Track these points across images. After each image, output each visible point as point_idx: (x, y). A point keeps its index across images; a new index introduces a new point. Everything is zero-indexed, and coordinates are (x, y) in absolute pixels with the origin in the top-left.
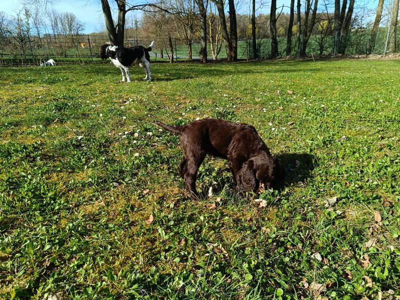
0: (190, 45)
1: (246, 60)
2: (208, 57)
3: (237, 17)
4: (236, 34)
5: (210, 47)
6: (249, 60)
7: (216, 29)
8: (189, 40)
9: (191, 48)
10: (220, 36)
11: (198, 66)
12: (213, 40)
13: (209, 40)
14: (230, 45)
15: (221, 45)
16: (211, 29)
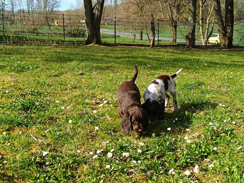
0: (175, 27)
2: (197, 43)
5: (199, 31)
7: (208, 10)
8: (175, 21)
9: (176, 31)
10: (212, 18)
11: (184, 54)
12: (202, 23)
13: (198, 23)
14: (224, 29)
15: (213, 28)
16: (202, 10)
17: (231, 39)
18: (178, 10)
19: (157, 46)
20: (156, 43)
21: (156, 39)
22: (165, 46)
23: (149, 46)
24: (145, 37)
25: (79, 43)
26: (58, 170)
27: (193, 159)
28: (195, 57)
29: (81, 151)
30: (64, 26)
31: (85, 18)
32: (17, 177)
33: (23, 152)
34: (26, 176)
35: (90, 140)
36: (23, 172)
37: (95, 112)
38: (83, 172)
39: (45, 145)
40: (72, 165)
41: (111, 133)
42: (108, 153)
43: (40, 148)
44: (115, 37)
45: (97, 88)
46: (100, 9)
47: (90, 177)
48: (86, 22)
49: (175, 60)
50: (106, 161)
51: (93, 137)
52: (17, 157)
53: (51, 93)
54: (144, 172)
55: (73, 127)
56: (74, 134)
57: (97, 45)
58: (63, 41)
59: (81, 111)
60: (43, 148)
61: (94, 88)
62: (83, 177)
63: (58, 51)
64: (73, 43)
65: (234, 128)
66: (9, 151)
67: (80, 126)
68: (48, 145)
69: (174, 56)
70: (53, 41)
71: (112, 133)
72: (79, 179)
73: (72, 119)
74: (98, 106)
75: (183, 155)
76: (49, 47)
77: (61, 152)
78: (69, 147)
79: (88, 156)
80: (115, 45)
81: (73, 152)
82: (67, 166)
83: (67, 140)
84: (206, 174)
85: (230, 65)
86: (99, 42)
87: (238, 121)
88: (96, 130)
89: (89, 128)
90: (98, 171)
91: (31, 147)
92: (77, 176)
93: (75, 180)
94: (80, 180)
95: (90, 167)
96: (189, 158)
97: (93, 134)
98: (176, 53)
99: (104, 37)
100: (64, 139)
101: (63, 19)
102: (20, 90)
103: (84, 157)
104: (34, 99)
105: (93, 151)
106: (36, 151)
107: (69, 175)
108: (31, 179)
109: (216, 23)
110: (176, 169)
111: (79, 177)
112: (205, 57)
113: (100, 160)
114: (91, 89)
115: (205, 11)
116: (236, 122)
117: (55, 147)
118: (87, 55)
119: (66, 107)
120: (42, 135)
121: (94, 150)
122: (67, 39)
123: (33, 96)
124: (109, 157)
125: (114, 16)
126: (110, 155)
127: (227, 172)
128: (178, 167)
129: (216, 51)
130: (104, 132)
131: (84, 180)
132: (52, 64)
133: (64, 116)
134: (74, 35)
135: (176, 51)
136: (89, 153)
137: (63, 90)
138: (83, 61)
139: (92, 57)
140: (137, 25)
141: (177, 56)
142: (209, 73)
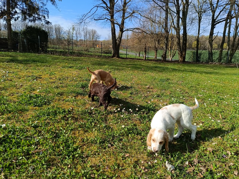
2: (167, 59)
3: (187, 37)
4: (186, 46)
6: (192, 62)
7: (174, 43)
8: (156, 48)
9: (157, 53)
10: (175, 47)
11: (160, 64)
12: (170, 49)
13: (168, 49)
14: (181, 53)
15: (175, 52)
16: (171, 43)
17: (184, 58)
18: (159, 42)
19: (147, 60)
20: (147, 58)
21: (147, 56)
22: (151, 60)
23: (143, 60)
24: (141, 55)
25: (109, 57)
28: (166, 66)
30: (102, 48)
31: (112, 45)
33: (82, 107)
44: (126, 54)
46: (119, 40)
48: (113, 47)
49: (156, 67)
52: (79, 109)
57: (117, 58)
58: (101, 56)
60: (91, 106)
63: (99, 60)
64: (106, 57)
69: (155, 65)
70: (96, 55)
76: (94, 58)
80: (127, 58)
85: (183, 71)
86: (118, 57)
91: (86, 105)
98: (156, 64)
99: (121, 55)
101: (102, 45)
106: (89, 107)
109: (178, 50)
112: (170, 66)
115: (172, 44)
117: (97, 105)
118: (113, 63)
122: (103, 55)
125: (126, 44)
129: (176, 64)
132: (96, 66)
134: (106, 53)
135: (156, 63)
138: (110, 65)
139: (115, 64)
140: (137, 49)
141: (157, 65)
142: (173, 74)
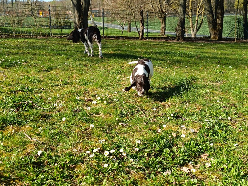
0: (164, 19)
1: (234, 40)
4: (222, 8)
5: (189, 22)
6: (237, 39)
7: (198, 2)
8: (164, 13)
9: (165, 23)
10: (201, 9)
13: (188, 14)
14: (214, 21)
16: (192, 2)
17: (220, 31)
18: (168, 1)
19: (146, 38)
20: (145, 35)
21: (145, 31)
22: (155, 38)
23: (138, 38)
24: (133, 29)
25: (66, 36)
26: (55, 170)
27: (190, 156)
29: (77, 150)
30: (50, 18)
32: (13, 177)
33: (17, 151)
34: (23, 176)
35: (85, 138)
36: (20, 172)
37: (89, 108)
38: (81, 172)
39: (40, 144)
40: (69, 165)
41: (106, 131)
42: (104, 151)
43: (35, 147)
44: (103, 29)
45: (88, 83)
46: (87, 0)
47: (88, 177)
50: (103, 160)
51: (88, 135)
53: (42, 89)
54: (142, 170)
55: (67, 125)
56: (69, 132)
58: (49, 34)
59: (74, 108)
60: (38, 148)
61: (85, 83)
62: (80, 177)
64: (59, 35)
65: (229, 124)
66: (3, 151)
67: (74, 123)
68: (44, 144)
71: (108, 131)
72: (76, 179)
73: (65, 117)
74: (91, 103)
75: (180, 153)
77: (57, 151)
78: (65, 146)
79: (85, 154)
80: (104, 37)
81: (69, 151)
82: (64, 166)
83: (62, 138)
84: (204, 171)
87: (233, 116)
88: (91, 128)
89: (83, 126)
90: (96, 171)
91: (26, 146)
92: (75, 176)
93: (72, 180)
94: (79, 180)
95: (88, 167)
96: (186, 155)
97: (88, 132)
100: (59, 137)
102: (10, 87)
103: (80, 157)
104: (25, 96)
105: (89, 149)
106: (32, 150)
107: (67, 175)
108: (28, 180)
109: (206, 15)
110: (174, 167)
111: (77, 176)
113: (97, 159)
114: (83, 84)
115: (195, 3)
116: (232, 118)
117: (50, 145)
119: (58, 104)
120: (36, 134)
121: (91, 149)
123: (23, 93)
124: (106, 155)
126: (106, 153)
127: (225, 169)
128: (175, 165)
130: (99, 129)
131: (82, 180)
133: (58, 114)
134: (61, 27)
135: (165, 44)
136: (85, 152)
137: (54, 86)
